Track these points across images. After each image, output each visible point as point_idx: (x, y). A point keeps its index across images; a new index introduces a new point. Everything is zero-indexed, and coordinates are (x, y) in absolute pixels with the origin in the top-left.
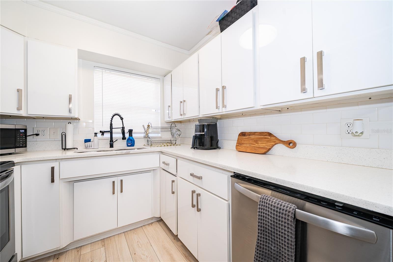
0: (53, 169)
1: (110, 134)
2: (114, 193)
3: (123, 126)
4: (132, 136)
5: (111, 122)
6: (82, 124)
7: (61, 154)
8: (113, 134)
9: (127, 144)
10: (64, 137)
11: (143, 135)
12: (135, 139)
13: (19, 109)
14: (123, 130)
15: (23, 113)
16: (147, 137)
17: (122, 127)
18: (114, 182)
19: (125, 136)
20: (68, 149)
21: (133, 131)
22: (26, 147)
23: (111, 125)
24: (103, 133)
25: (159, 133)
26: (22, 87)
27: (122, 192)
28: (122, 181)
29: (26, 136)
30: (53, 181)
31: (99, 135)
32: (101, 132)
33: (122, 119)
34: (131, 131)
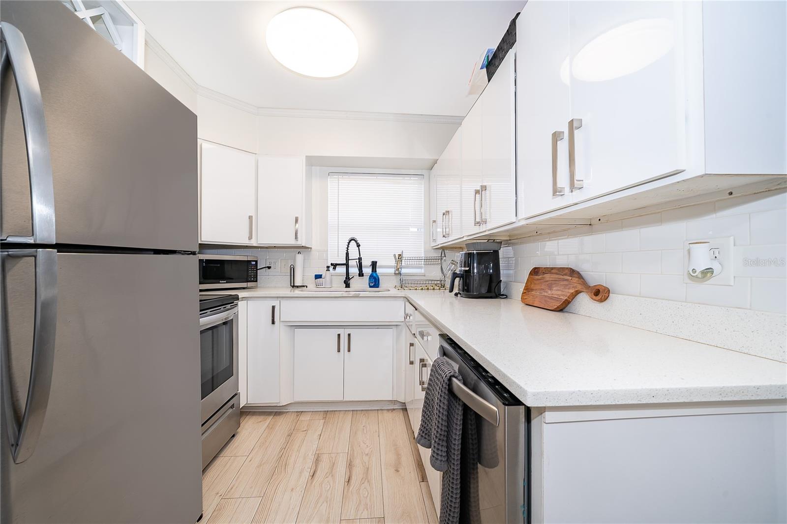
0: (273, 308)
1: (345, 269)
2: (339, 351)
3: (360, 256)
4: (376, 271)
5: (347, 251)
6: (314, 254)
7: (288, 292)
8: (349, 269)
9: (369, 284)
10: (293, 270)
11: (392, 271)
12: (379, 277)
13: (250, 238)
14: (359, 262)
15: (254, 243)
16: (398, 273)
17: (359, 258)
18: (339, 335)
19: (362, 271)
20: (298, 287)
21: (377, 264)
22: (256, 281)
23: (347, 254)
24: (335, 266)
25: (421, 268)
26: (252, 214)
27: (349, 351)
28: (349, 335)
29: (257, 270)
30: (273, 323)
31: (331, 268)
32: (332, 264)
33: (358, 246)
34: (374, 265)
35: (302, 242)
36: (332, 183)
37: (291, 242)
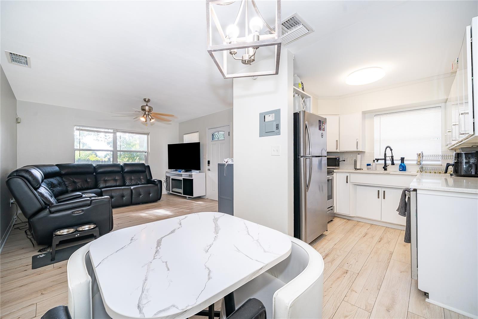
0: (347, 176)
1: (384, 161)
2: (379, 198)
3: (392, 155)
4: (404, 163)
5: (385, 152)
6: (367, 154)
7: (354, 171)
8: (386, 161)
9: (399, 169)
10: (355, 162)
11: (415, 162)
12: (406, 166)
13: (337, 149)
14: (392, 158)
15: (338, 151)
16: (419, 163)
17: (392, 156)
18: (379, 191)
19: (394, 162)
20: (358, 169)
21: (405, 159)
22: (339, 166)
23: (385, 154)
24: (378, 160)
25: (439, 161)
26: (338, 139)
27: (384, 198)
28: (384, 192)
29: (339, 161)
30: (347, 182)
31: (376, 161)
32: (376, 159)
33: (391, 150)
34: (402, 159)
35: (360, 149)
36: (377, 120)
37: (355, 149)
